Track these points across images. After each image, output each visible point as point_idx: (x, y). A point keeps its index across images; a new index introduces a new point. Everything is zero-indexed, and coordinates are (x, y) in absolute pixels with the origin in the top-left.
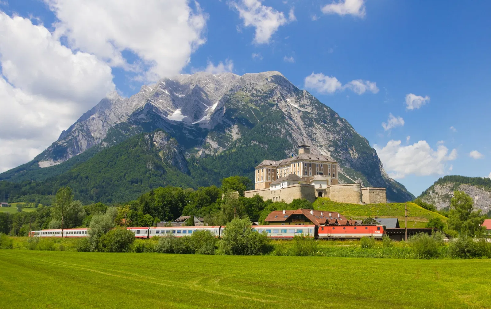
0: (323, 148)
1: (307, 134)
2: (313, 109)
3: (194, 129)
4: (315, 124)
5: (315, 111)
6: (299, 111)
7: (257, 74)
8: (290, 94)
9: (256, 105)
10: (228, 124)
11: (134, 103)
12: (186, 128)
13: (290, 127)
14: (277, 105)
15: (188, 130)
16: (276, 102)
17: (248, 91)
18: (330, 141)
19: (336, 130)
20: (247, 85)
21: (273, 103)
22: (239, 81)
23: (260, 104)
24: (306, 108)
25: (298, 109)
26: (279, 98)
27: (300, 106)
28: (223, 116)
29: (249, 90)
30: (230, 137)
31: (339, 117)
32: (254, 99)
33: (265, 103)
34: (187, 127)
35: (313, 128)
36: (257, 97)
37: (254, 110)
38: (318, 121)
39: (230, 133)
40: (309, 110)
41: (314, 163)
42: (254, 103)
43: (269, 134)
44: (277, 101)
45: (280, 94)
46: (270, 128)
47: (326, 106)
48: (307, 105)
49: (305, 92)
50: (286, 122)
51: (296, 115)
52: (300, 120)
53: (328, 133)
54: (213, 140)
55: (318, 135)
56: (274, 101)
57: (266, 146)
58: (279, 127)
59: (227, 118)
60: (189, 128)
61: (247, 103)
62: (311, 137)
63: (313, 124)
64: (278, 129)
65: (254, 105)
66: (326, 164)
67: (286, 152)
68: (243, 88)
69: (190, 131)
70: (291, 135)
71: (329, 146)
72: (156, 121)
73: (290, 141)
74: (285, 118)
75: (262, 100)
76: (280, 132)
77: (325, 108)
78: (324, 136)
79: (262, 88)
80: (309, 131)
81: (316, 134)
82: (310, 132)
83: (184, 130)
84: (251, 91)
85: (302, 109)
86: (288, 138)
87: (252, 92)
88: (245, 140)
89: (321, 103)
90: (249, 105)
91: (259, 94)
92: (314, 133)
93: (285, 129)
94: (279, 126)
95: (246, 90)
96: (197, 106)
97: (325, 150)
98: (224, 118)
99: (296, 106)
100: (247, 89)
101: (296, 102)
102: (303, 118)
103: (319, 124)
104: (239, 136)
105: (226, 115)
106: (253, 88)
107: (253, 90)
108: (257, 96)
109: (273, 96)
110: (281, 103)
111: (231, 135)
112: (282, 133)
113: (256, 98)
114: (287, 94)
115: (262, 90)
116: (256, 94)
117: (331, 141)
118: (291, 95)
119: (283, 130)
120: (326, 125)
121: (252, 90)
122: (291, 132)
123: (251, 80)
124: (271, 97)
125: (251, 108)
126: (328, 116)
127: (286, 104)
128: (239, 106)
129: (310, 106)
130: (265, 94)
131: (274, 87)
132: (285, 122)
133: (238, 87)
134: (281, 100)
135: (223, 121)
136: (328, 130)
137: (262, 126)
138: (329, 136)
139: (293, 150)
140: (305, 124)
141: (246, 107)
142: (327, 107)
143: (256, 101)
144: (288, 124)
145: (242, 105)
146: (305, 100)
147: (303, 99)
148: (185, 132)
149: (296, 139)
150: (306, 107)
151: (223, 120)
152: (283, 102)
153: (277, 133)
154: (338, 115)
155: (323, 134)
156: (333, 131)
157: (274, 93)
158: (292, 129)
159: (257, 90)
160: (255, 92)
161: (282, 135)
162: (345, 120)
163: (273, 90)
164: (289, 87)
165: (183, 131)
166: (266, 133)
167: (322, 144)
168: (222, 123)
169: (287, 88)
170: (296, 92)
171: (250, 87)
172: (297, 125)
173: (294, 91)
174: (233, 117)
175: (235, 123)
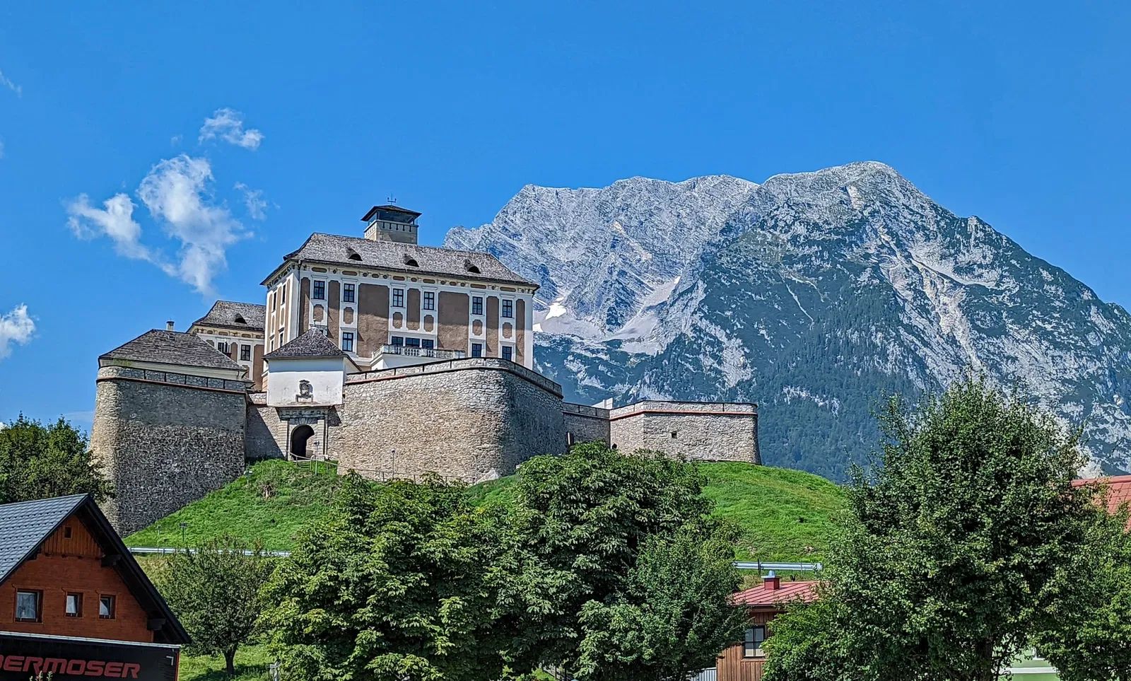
1: (984, 361)
2: (1002, 276)
3: (604, 357)
4: (1011, 327)
5: (1010, 283)
6: (956, 285)
7: (810, 176)
8: (921, 233)
9: (805, 272)
10: (711, 336)
12: (579, 356)
13: (918, 336)
14: (876, 268)
15: (584, 360)
16: (874, 260)
17: (779, 229)
18: (1064, 382)
19: (1088, 343)
20: (777, 209)
21: (863, 262)
22: (752, 198)
23: (819, 267)
24: (980, 276)
25: (952, 281)
26: (882, 246)
27: (958, 270)
28: (695, 312)
29: (781, 224)
30: (716, 379)
31: (1098, 303)
32: (801, 252)
33: (835, 263)
34: (583, 353)
35: (1006, 341)
36: (810, 247)
37: (798, 288)
38: (1020, 318)
39: (716, 365)
40: (988, 279)
41: (380, 281)
42: (800, 266)
43: (846, 364)
44: (878, 256)
45: (887, 233)
46: (848, 342)
47: (1047, 267)
48: (980, 266)
49: (973, 222)
50: (906, 321)
51: (943, 299)
52: (959, 314)
53: (1057, 353)
54: (661, 389)
56: (867, 256)
57: (836, 402)
58: (878, 338)
59: (706, 317)
60: (588, 354)
61: (777, 266)
62: (999, 371)
63: (1005, 325)
64: (875, 346)
65: (799, 271)
66: (458, 289)
68: (764, 220)
69: (592, 366)
70: (921, 364)
71: (1064, 400)
73: (919, 384)
74: (903, 309)
75: (826, 255)
76: (884, 355)
77: (1045, 273)
78: (1046, 366)
79: (826, 216)
80: (992, 349)
81: (1014, 359)
82: (993, 354)
83: (573, 361)
84: (790, 227)
85: (966, 280)
86: (912, 375)
87: (792, 231)
88: (761, 385)
89: (1029, 256)
90: (784, 272)
91: (816, 235)
92: (1008, 358)
93: (901, 344)
94: (880, 335)
95: (775, 227)
96: (617, 285)
98: (696, 317)
99: (947, 268)
100: (776, 221)
101: (943, 257)
102: (967, 309)
103: (1026, 327)
104: (747, 374)
105: (705, 309)
106: (796, 219)
107: (797, 223)
108: (810, 242)
109: (862, 240)
110: (891, 261)
111: (718, 372)
112: (890, 358)
113: (807, 251)
114: (911, 232)
115: (826, 222)
116: (806, 237)
117: (1070, 381)
118: (925, 234)
119: (894, 349)
120: (1049, 327)
121: (793, 223)
122: (920, 353)
123: (794, 194)
124: (856, 245)
125: (790, 282)
126: (1057, 297)
127: (908, 266)
128: (748, 275)
129: (992, 266)
130: (837, 234)
131: (866, 213)
132: (900, 323)
133: (748, 219)
134: (894, 253)
135: (695, 328)
136: (1057, 345)
137: (821, 338)
138: (1061, 366)
140: (975, 327)
141: (772, 281)
142: (1052, 270)
143: (804, 258)
144: (910, 329)
145: (760, 274)
146: (975, 250)
147: (967, 247)
148: (573, 367)
149: (940, 377)
150: (978, 271)
151: (692, 325)
152: (898, 258)
153: (872, 359)
154: (1094, 295)
155: (1040, 359)
156: (1076, 347)
157: (865, 231)
158: (926, 344)
159: (808, 224)
160: (800, 229)
161: (889, 366)
162: (1123, 312)
163: (864, 221)
164: (920, 211)
165: (570, 366)
166: (836, 361)
167: (1036, 393)
168: (690, 334)
169: (913, 213)
170: (942, 224)
171: (785, 215)
172: (946, 331)
173: (937, 223)
174: (728, 313)
175: (732, 332)
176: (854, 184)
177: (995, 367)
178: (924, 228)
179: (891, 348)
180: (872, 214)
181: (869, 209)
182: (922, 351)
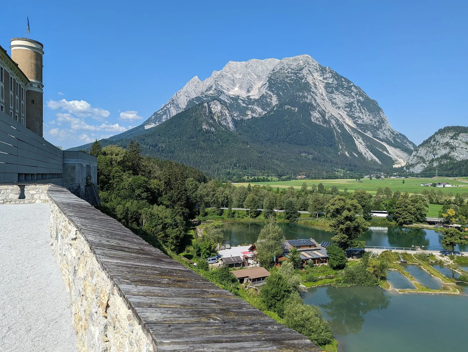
0: (341, 109)
1: (329, 99)
2: (333, 80)
3: (246, 100)
4: (335, 92)
5: (335, 82)
6: (323, 82)
7: (292, 58)
9: (291, 80)
10: (270, 94)
11: (208, 84)
14: (306, 78)
18: (346, 103)
19: (352, 95)
20: (284, 66)
22: (279, 63)
23: (293, 79)
24: (329, 80)
25: (322, 81)
26: (307, 74)
27: (324, 79)
29: (285, 69)
30: (270, 104)
31: (354, 86)
32: (289, 75)
33: (297, 78)
35: (334, 95)
37: (288, 83)
38: (337, 89)
40: (330, 81)
42: (289, 78)
43: (299, 100)
44: (306, 76)
45: (308, 71)
46: (299, 95)
47: (344, 78)
48: (329, 78)
49: (327, 68)
50: (312, 90)
51: (320, 85)
52: (323, 89)
53: (345, 97)
54: (258, 106)
55: (337, 99)
56: (304, 76)
57: (296, 109)
59: (268, 90)
60: (243, 99)
61: (284, 78)
62: (332, 101)
63: (333, 91)
64: (305, 96)
65: (289, 80)
67: (311, 112)
68: (282, 68)
69: (244, 101)
70: (315, 100)
71: (346, 108)
72: (220, 95)
73: (315, 105)
74: (311, 88)
75: (295, 76)
76: (307, 98)
77: (343, 79)
78: (342, 100)
80: (330, 96)
81: (335, 99)
82: (331, 98)
83: (240, 100)
84: (287, 69)
85: (326, 81)
86: (313, 103)
87: (288, 71)
88: (280, 105)
89: (340, 75)
90: (286, 80)
91: (293, 71)
92: (334, 98)
93: (311, 95)
94: (306, 93)
95: (284, 70)
96: (249, 83)
97: (342, 111)
98: (266, 90)
99: (321, 78)
101: (321, 76)
102: (326, 88)
103: (338, 92)
104: (277, 103)
105: (268, 88)
106: (289, 68)
108: (292, 73)
110: (309, 77)
111: (271, 102)
112: (308, 99)
113: (291, 75)
114: (314, 70)
115: (295, 68)
117: (347, 103)
119: (309, 97)
120: (343, 92)
122: (315, 97)
123: (288, 62)
124: (302, 73)
126: (345, 85)
127: (313, 78)
128: (278, 81)
129: (331, 78)
130: (298, 71)
131: (304, 66)
133: (278, 68)
134: (310, 75)
135: (266, 93)
136: (345, 95)
137: (294, 94)
138: (345, 100)
139: (316, 111)
140: (327, 92)
141: (283, 82)
142: (345, 79)
143: (290, 77)
144: (313, 92)
145: (280, 80)
146: (328, 74)
147: (326, 74)
148: (240, 102)
150: (328, 79)
152: (311, 77)
153: (305, 99)
154: (353, 84)
156: (349, 96)
158: (316, 95)
160: (290, 70)
162: (359, 88)
163: (303, 68)
164: (316, 66)
166: (297, 99)
167: (340, 106)
169: (314, 66)
170: (321, 68)
171: (286, 67)
172: (321, 93)
173: (320, 68)
174: (273, 89)
175: (274, 93)
176: (301, 60)
177: (331, 100)
178: (317, 70)
179: (309, 96)
180: (305, 66)
181: (305, 65)
182: (316, 97)
